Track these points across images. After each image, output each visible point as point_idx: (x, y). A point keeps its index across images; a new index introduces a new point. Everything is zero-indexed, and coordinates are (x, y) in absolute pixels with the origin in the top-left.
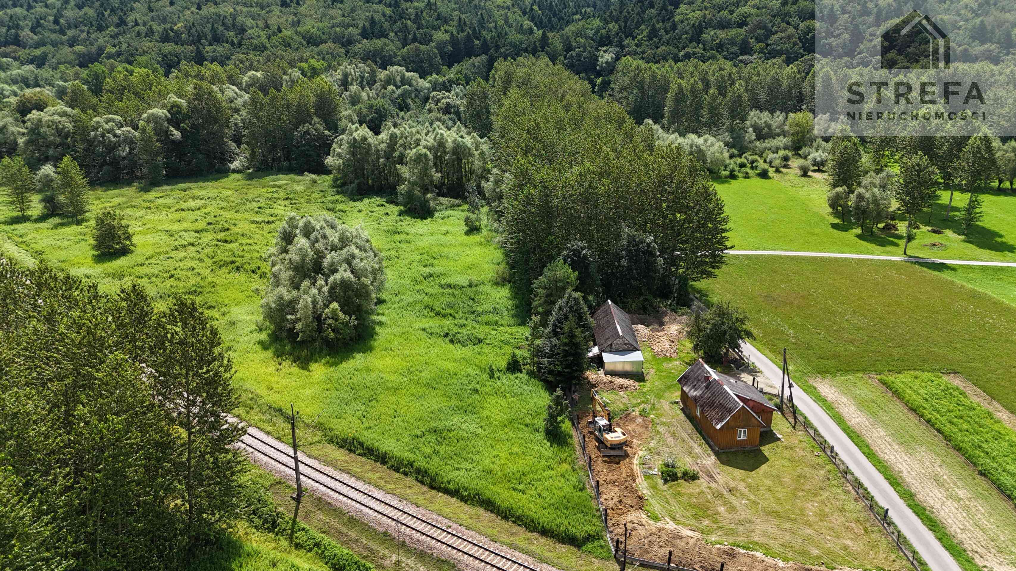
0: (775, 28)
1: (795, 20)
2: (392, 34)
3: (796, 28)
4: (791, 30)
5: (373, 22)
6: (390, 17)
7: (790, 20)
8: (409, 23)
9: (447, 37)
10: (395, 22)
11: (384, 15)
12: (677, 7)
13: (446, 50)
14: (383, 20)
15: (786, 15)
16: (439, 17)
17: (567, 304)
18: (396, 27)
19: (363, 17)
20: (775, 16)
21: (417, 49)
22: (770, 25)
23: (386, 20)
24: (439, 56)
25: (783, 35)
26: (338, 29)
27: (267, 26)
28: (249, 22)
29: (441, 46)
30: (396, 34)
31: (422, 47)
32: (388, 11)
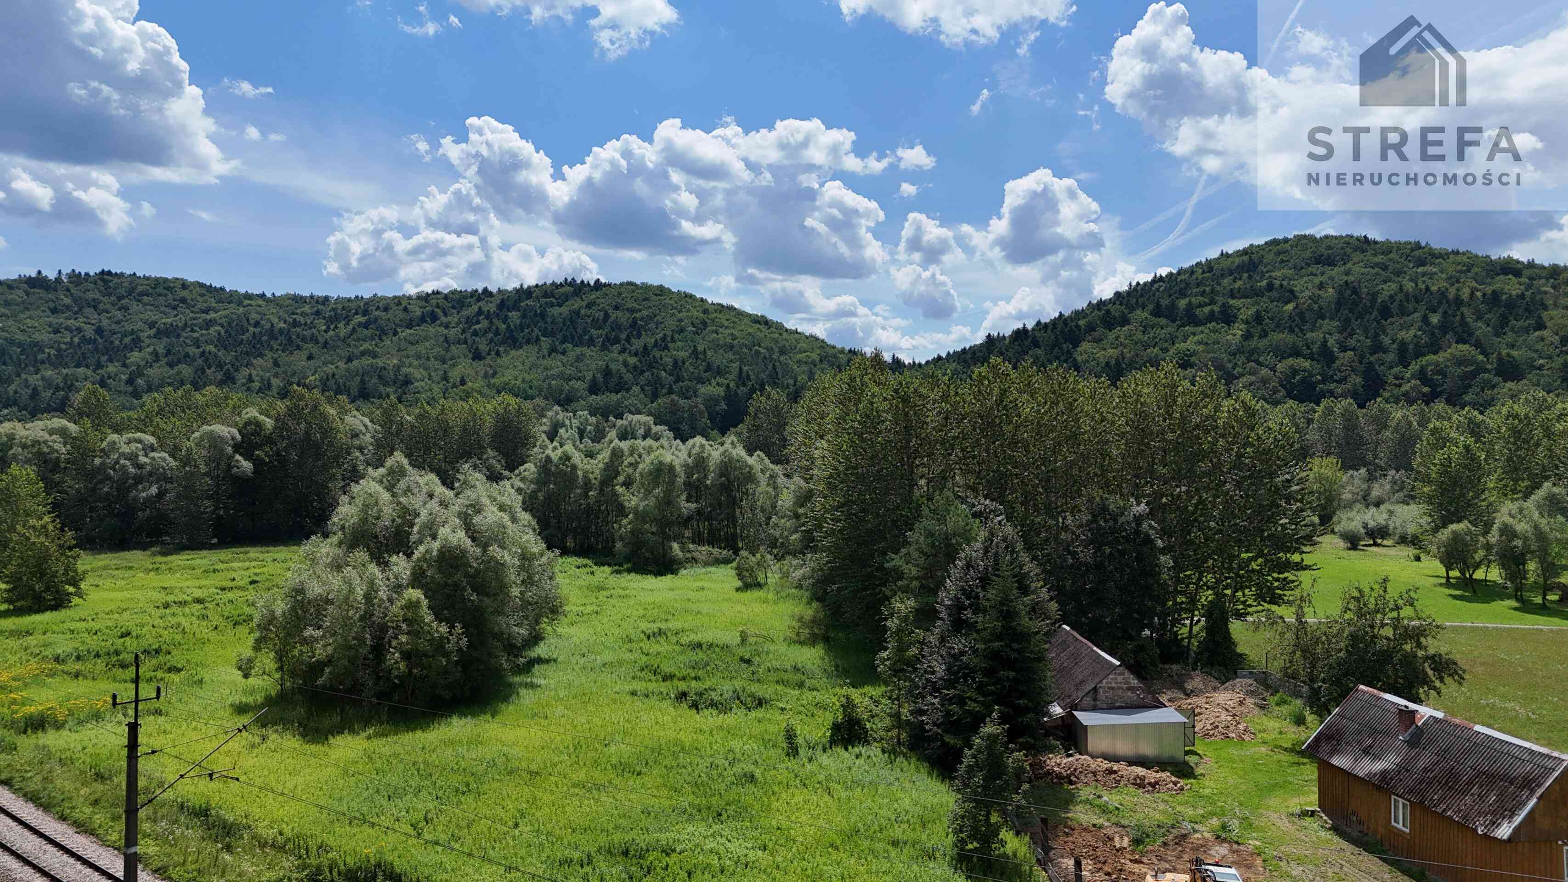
0: (1239, 370)
1: (1269, 359)
2: (636, 389)
3: (1273, 369)
4: (1265, 372)
5: (607, 372)
6: (635, 367)
7: (1261, 359)
8: (663, 374)
9: (721, 391)
10: (642, 372)
11: (625, 364)
12: (1076, 346)
13: (718, 408)
14: (623, 370)
15: (1252, 352)
16: (708, 368)
17: (986, 551)
18: (642, 380)
19: (594, 366)
20: (1234, 354)
21: (674, 403)
22: (1230, 366)
23: (628, 371)
24: (706, 415)
25: (1253, 378)
26: (554, 382)
27: (445, 378)
28: (417, 374)
29: (712, 402)
30: (643, 389)
31: (682, 402)
32: (632, 360)
